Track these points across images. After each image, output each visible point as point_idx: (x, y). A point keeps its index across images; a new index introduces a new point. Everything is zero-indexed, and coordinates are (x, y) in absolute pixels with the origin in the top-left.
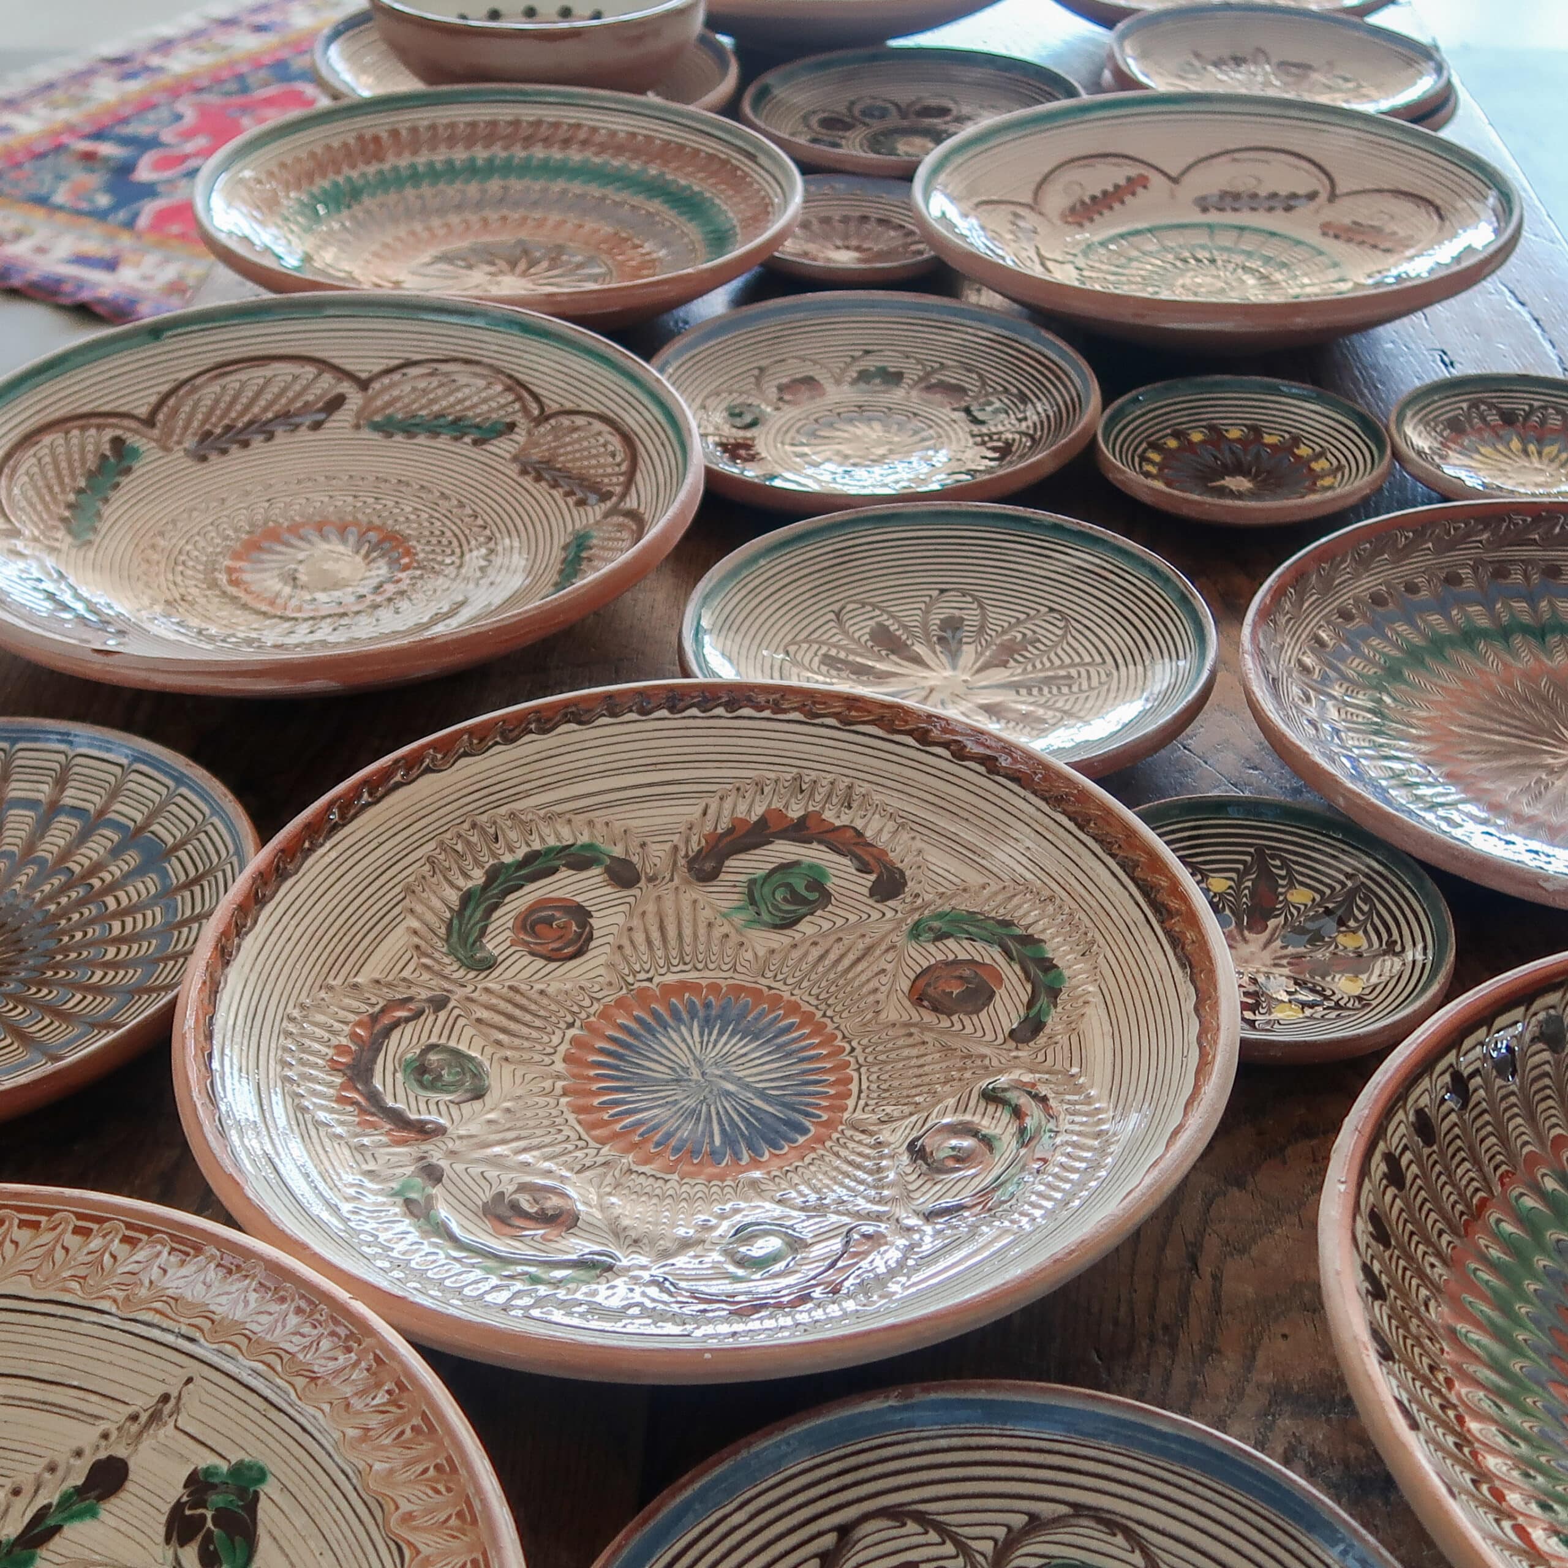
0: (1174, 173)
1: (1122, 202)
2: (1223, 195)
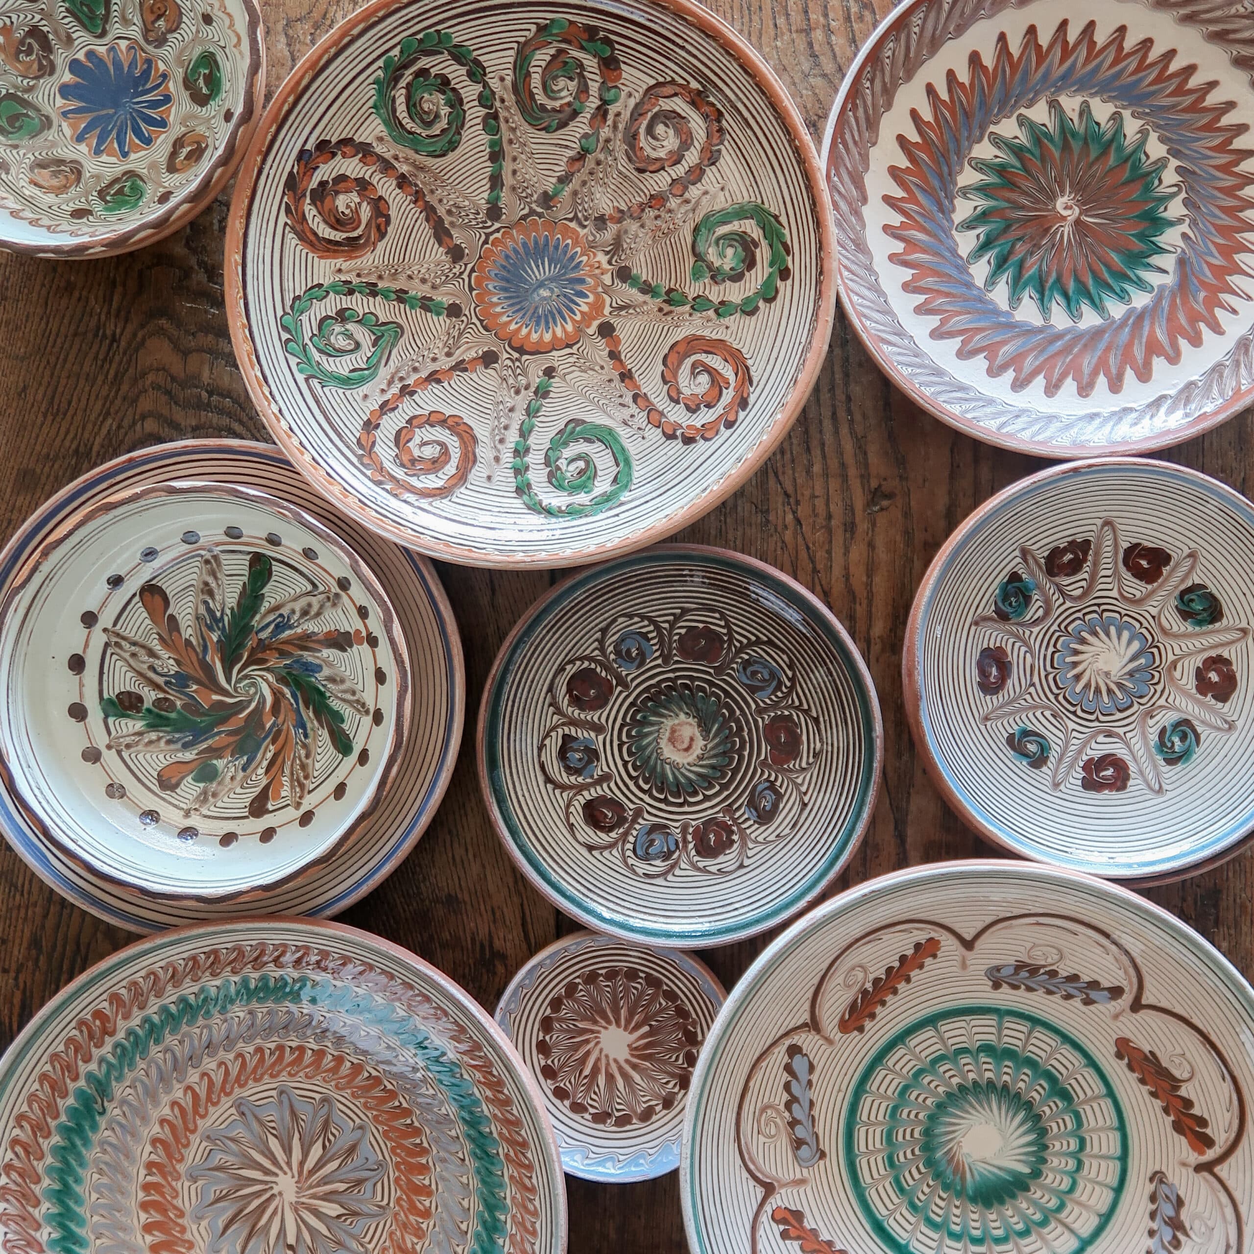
0: (968, 937)
1: (908, 980)
2: (1020, 967)
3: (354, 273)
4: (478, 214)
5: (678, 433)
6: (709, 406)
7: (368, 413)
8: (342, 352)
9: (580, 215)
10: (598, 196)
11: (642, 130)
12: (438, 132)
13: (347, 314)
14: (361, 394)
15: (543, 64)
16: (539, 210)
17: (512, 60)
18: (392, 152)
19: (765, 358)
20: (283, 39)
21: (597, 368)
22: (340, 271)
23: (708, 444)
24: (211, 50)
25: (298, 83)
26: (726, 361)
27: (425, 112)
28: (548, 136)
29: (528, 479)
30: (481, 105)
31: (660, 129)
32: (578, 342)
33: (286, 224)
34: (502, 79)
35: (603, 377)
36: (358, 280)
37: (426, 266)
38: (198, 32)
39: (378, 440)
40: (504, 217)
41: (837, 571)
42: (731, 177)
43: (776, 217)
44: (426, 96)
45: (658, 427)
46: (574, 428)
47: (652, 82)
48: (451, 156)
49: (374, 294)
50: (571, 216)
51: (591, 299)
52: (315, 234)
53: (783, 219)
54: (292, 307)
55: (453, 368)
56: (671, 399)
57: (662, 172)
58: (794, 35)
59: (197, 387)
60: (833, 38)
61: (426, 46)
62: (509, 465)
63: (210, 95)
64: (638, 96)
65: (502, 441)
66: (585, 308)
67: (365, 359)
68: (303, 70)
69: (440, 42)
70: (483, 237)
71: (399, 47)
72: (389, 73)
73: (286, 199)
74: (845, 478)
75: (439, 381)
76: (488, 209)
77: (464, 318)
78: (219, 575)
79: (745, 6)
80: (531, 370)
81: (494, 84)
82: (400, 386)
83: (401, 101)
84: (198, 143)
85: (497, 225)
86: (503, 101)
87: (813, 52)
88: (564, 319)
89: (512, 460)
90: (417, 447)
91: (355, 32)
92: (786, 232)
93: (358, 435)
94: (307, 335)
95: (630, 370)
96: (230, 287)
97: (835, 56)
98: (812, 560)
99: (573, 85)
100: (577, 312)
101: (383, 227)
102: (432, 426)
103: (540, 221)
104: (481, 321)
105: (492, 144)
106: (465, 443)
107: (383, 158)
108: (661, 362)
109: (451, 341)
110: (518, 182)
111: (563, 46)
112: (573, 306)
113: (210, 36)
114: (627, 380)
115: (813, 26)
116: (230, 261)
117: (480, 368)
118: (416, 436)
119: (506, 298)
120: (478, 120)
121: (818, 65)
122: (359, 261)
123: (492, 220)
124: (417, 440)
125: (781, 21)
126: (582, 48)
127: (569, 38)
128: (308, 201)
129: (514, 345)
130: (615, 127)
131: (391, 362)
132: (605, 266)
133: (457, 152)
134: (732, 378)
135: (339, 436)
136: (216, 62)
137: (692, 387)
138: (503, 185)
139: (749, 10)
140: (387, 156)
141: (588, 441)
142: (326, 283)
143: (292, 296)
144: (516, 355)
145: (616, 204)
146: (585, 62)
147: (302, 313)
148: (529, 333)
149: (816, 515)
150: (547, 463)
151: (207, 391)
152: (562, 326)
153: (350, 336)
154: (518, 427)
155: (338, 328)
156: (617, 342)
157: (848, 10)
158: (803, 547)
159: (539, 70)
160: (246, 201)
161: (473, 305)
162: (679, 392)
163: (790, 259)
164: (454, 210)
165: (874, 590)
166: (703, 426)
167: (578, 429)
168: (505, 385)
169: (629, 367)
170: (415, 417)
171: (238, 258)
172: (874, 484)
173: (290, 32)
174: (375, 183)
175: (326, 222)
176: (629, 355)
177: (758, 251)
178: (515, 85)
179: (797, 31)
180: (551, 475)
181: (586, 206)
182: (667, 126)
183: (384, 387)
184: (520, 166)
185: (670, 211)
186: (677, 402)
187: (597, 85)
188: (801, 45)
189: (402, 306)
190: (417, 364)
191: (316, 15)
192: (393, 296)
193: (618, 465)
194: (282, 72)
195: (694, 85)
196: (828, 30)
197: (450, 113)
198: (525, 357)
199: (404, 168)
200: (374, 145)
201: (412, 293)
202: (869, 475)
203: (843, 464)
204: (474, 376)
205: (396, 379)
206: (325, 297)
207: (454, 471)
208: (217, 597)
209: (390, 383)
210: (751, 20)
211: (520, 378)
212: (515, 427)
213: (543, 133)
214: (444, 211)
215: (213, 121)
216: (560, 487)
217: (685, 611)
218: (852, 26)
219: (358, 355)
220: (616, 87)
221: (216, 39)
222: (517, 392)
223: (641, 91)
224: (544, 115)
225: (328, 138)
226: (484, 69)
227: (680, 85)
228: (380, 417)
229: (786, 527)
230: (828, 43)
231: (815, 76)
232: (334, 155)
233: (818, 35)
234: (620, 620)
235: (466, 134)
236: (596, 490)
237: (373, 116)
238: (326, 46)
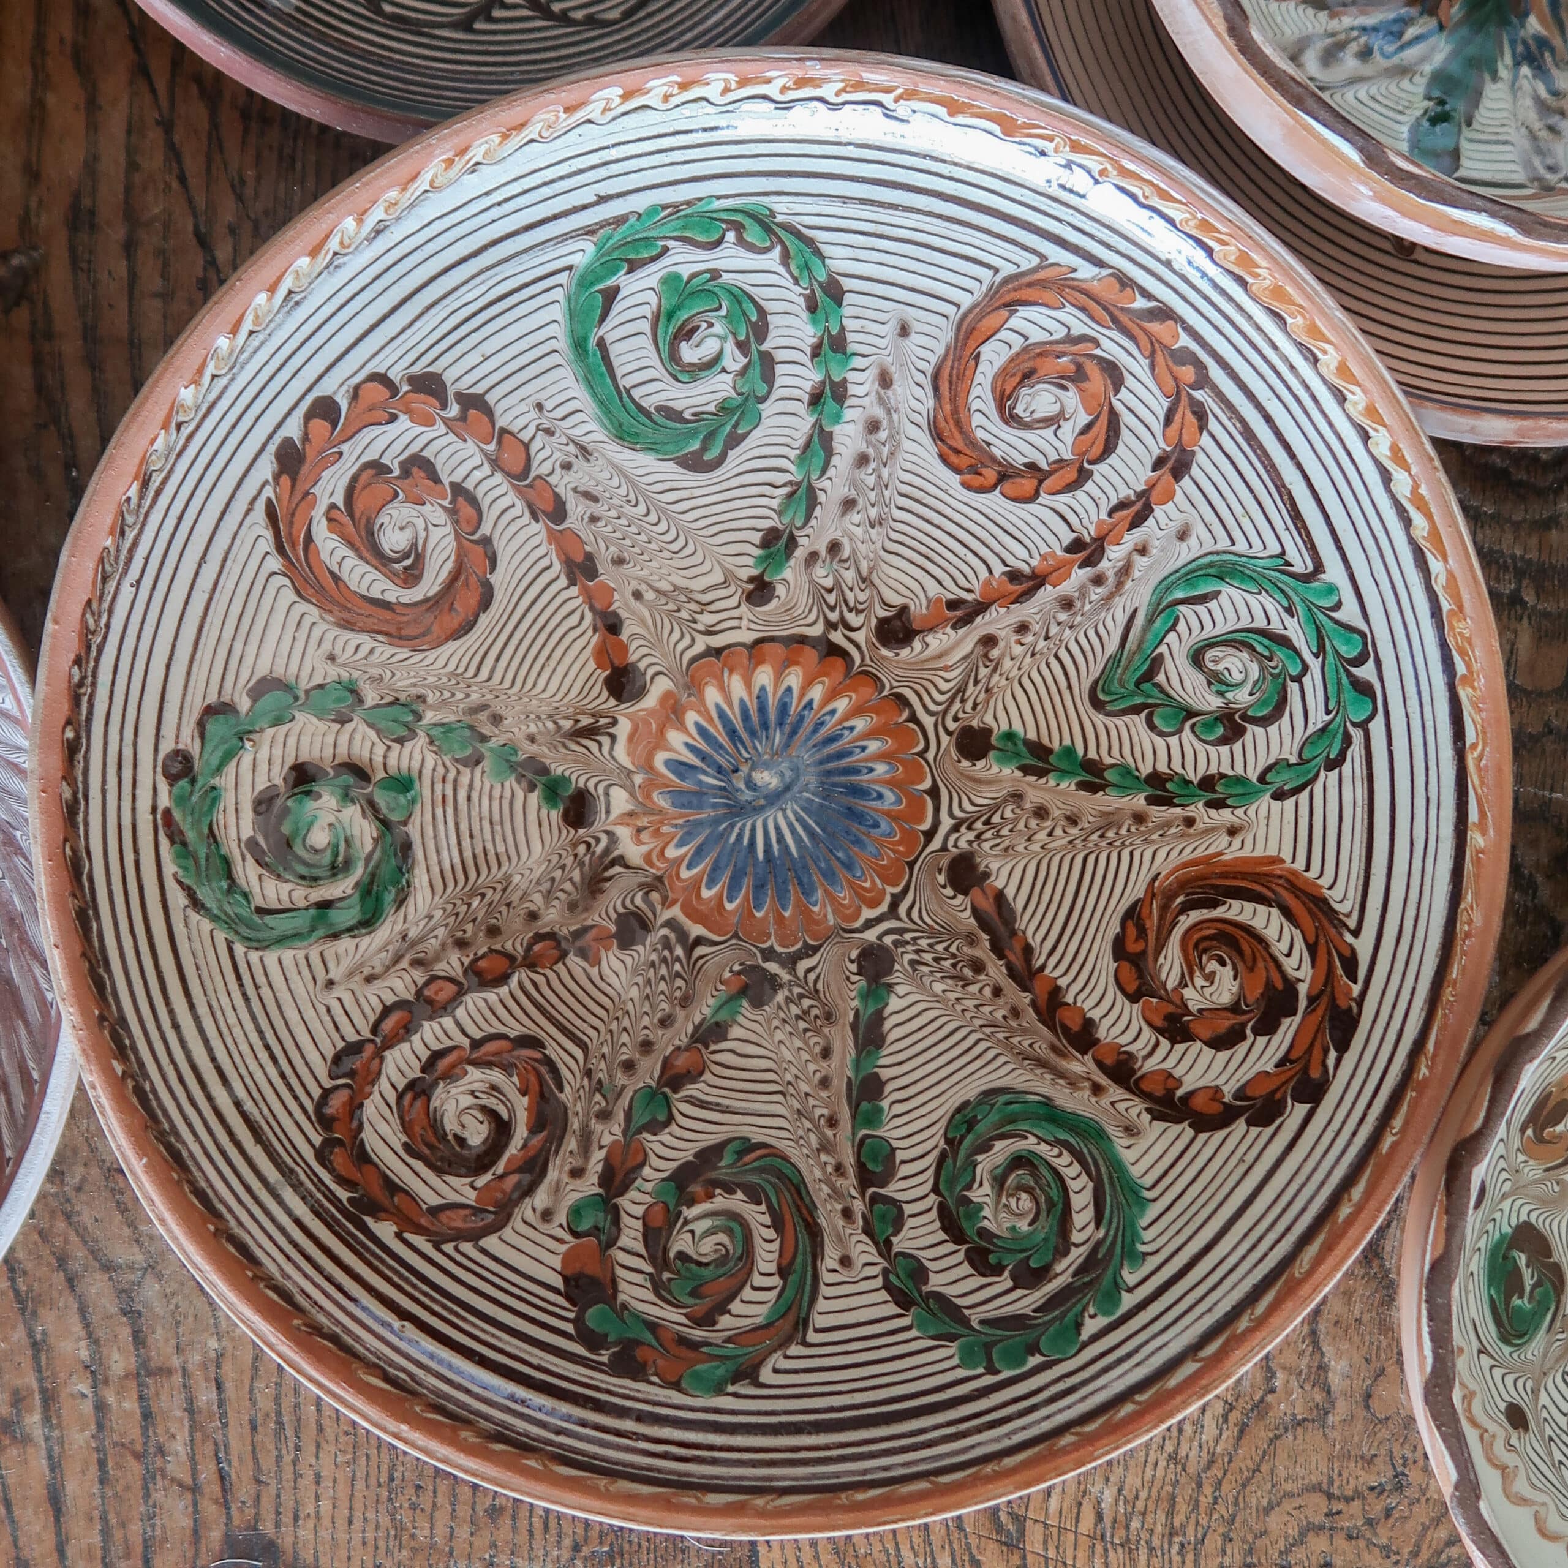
3: (1199, 826)
4: (912, 963)
5: (454, 410)
6: (377, 468)
7: (1179, 497)
8: (1236, 641)
9: (679, 951)
10: (634, 992)
11: (521, 1132)
12: (999, 1145)
13: (1220, 731)
14: (1193, 541)
15: (747, 1293)
16: (773, 967)
17: (822, 1305)
18: (1105, 1101)
19: (233, 568)
20: (1335, 1380)
21: (650, 595)
22: (1232, 832)
23: (378, 366)
24: (1507, 1350)
25: (1328, 1248)
26: (336, 578)
27: (1028, 1190)
28: (745, 1131)
29: (814, 322)
30: (897, 1204)
31: (477, 1134)
32: (694, 660)
33: (1356, 933)
34: (846, 1261)
35: (636, 572)
36: (1190, 811)
37: (1036, 847)
38: (1535, 1392)
39: (1157, 428)
40: (854, 954)
41: (115, 122)
42: (310, 1014)
43: (196, 904)
44: (1023, 1226)
45: (504, 431)
46: (704, 448)
47: (491, 1242)
48: (970, 1091)
49: (1156, 780)
50: (700, 950)
51: (660, 759)
52: (1287, 912)
53: (178, 899)
54: (1347, 740)
55: (981, 608)
56: (473, 501)
57: (478, 1035)
58: (176, 1362)
59: (1545, 615)
60: (84, 1354)
61: (1019, 1337)
62: (857, 362)
63: (1510, 1248)
64: (527, 1210)
65: (873, 426)
66: (675, 738)
67: (1182, 626)
68: (1317, 1276)
69: (988, 1347)
70: (902, 910)
71: (1085, 1335)
72: (1107, 1281)
73: (1356, 989)
74: (90, 334)
75: (1014, 576)
76: (890, 971)
77: (952, 726)
78: (1526, 144)
79: (289, 1432)
80: (803, 600)
81: (863, 1251)
82: (1104, 565)
83: (1082, 1217)
84: (1540, 1139)
85: (871, 935)
86: (847, 1214)
87: (133, 1324)
88: (722, 715)
89: (852, 376)
90: (1069, 411)
91: (1189, 1368)
92: (170, 868)
93: (1205, 440)
94: (1313, 681)
95: (572, 582)
96: (1499, 770)
97: (83, 1311)
98: (174, 152)
99: (681, 1243)
100: (693, 731)
101: (1132, 931)
102: (1032, 466)
103: (772, 942)
104: (913, 718)
105: (874, 1118)
106: (958, 423)
107: (1129, 1089)
108: (499, 596)
109: (983, 672)
110: (817, 1032)
111: (698, 1334)
112: (702, 745)
113: (1509, 1380)
114: (579, 558)
115: (132, 1384)
116: (1498, 831)
117: (918, 608)
118: (1069, 440)
119: (856, 771)
120: (904, 1170)
121: (125, 1294)
122: (1187, 855)
123: (883, 948)
124: (1069, 431)
125: (206, 1396)
126: (653, 1327)
127: (685, 1353)
128: (1303, 989)
129: (839, 662)
130: (586, 1140)
131: (1122, 618)
132: (624, 833)
133: (957, 1101)
134: (321, 531)
135: (1248, 434)
136: (1498, 1323)
137: (420, 523)
138: (854, 1027)
139: (280, 1423)
140: (1116, 1092)
141: (671, 414)
142: (1265, 802)
143: (1347, 768)
144: (837, 637)
145: (594, 972)
146: (650, 1296)
147: (1323, 730)
148: (804, 689)
149: (160, 253)
150: (768, 362)
151: (1523, 603)
152: (729, 701)
153: (1216, 680)
154: (835, 460)
155: (1242, 697)
156: (602, 655)
157: (47, 1419)
158: (193, 182)
159: (758, 1280)
160: (1455, 972)
161: (930, 756)
162: (452, 512)
163: (164, 801)
164: (968, 972)
165: (28, 71)
166: (393, 418)
167: (696, 445)
168: (864, 566)
169: (574, 591)
170: (1071, 487)
171: (1476, 839)
172: (22, 316)
173: (1319, 1396)
174: (1147, 1032)
175: (1261, 940)
176: (574, 620)
177: (247, 832)
178: (817, 1251)
179: (169, 1372)
180: (760, 330)
181: (663, 971)
182: (461, 1141)
183: (1140, 562)
184: (812, 1067)
185: (462, 944)
186: (458, 489)
187: (623, 1241)
188: (160, 1339)
189: (1092, 754)
190: (1063, 616)
191: (1260, 1434)
192: (1110, 776)
193: (601, 344)
194: (1337, 1307)
195: (385, 1230)
196: (96, 1372)
197: (969, 1187)
198: (817, 631)
199: (1081, 1065)
200: (1146, 1117)
201: (1068, 785)
202: (33, 338)
203: (93, 368)
204: (933, 589)
205: (1111, 580)
206: (1268, 769)
207: (986, 350)
208: (1529, 102)
209: (1125, 571)
210: (277, 1399)
211: (828, 582)
212: (842, 462)
213: (757, 1137)
214: (991, 969)
215: (1508, 1186)
216: (739, 296)
217: (465, 24)
218: (40, 1380)
219: (1198, 636)
220: (575, 1234)
221: (1498, 1373)
222: (834, 547)
223: (516, 1222)
224: (754, 1179)
225: (1254, 1131)
226: (887, 1287)
227: (420, 1230)
228: (1151, 486)
229: (232, 230)
230: (96, 1342)
231: (131, 1267)
232: (1240, 1094)
233: (119, 1362)
234: (614, 15)
235: (936, 1140)
236: (653, 281)
237: (1148, 1181)
238: (1260, 1335)
